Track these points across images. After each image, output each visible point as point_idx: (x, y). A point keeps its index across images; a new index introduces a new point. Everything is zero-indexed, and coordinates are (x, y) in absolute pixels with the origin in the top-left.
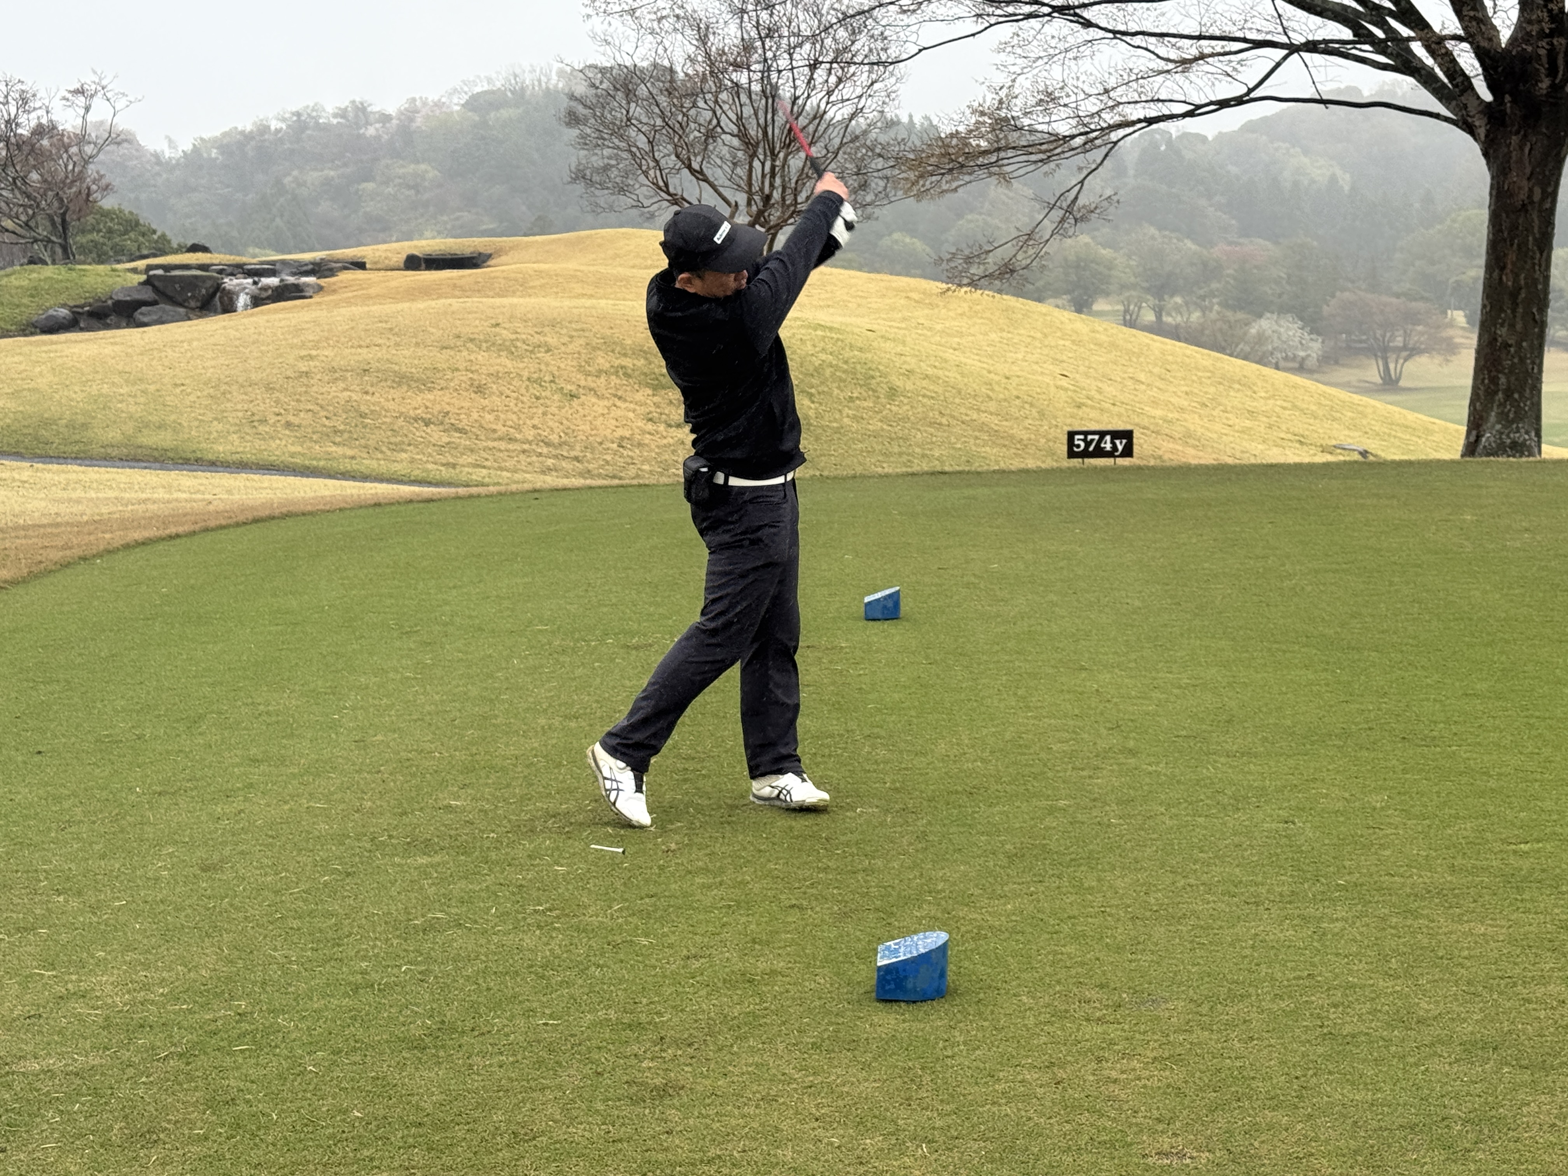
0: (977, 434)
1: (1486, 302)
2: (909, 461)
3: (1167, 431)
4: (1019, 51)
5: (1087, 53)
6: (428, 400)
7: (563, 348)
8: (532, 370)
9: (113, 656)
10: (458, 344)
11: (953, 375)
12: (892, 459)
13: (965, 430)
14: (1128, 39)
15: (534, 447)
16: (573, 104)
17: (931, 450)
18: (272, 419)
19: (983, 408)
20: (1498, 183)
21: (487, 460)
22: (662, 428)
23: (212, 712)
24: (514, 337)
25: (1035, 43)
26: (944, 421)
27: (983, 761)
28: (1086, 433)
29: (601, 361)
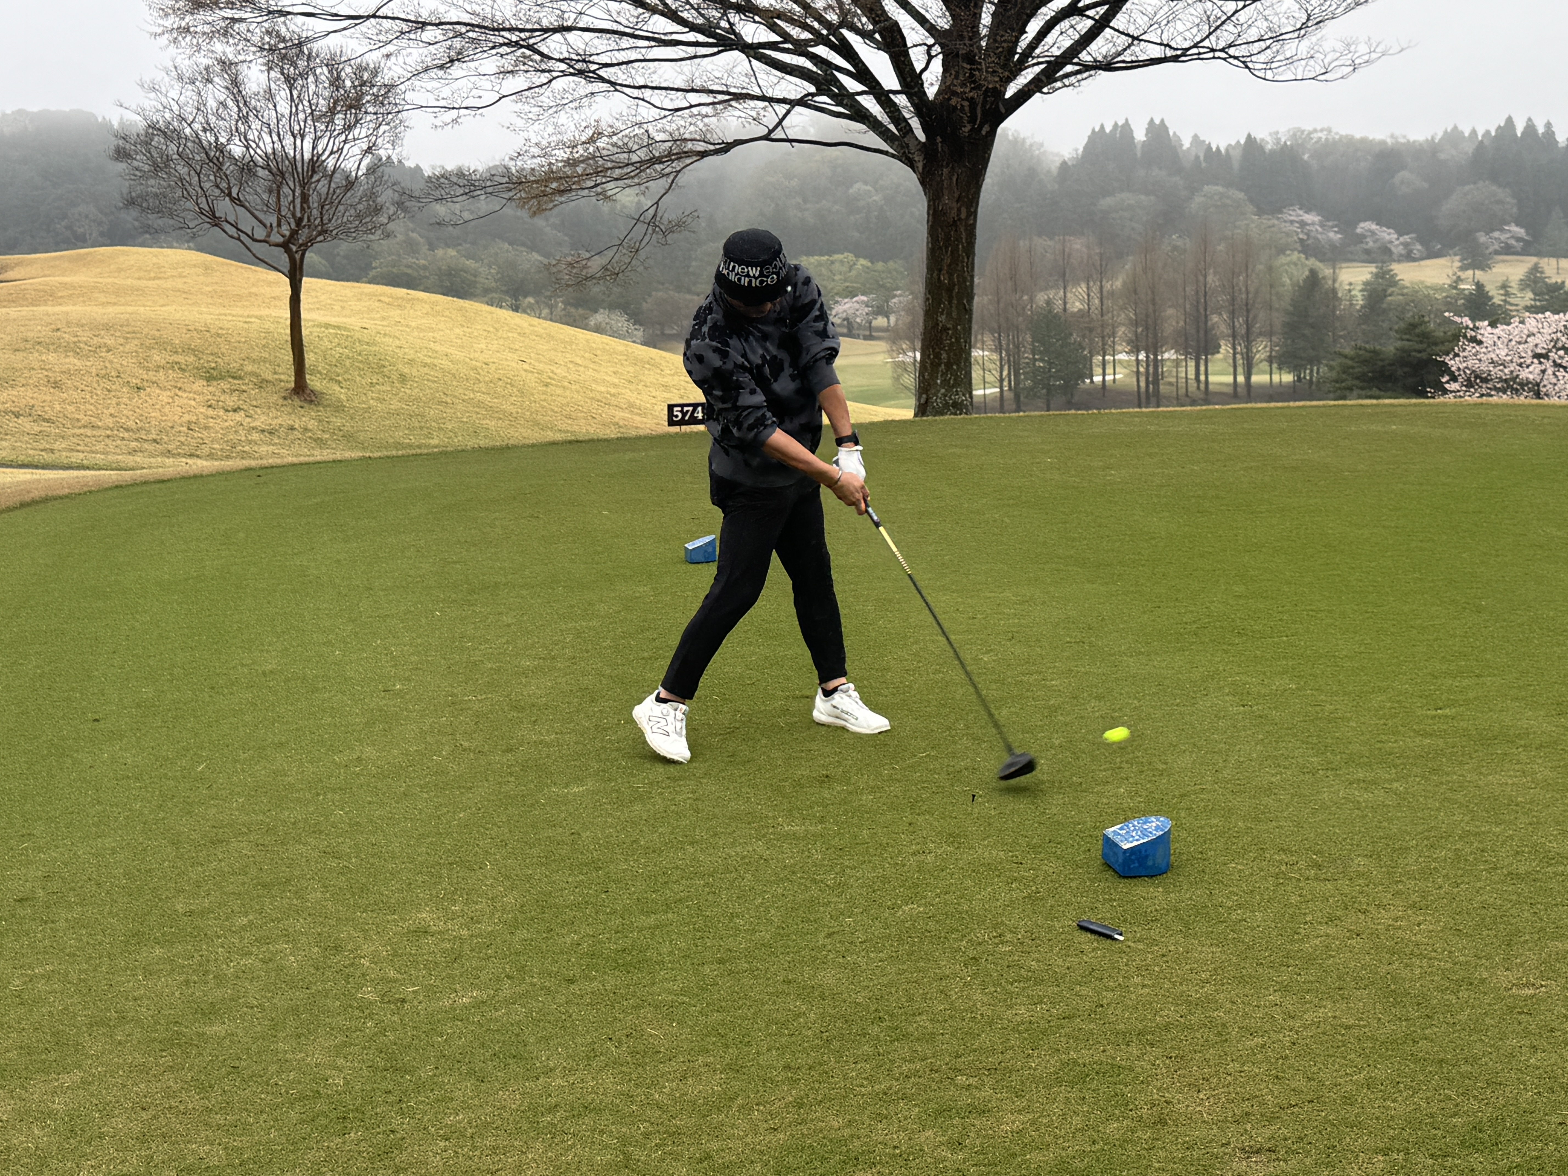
5: (586, 104)
8: (99, 367)
14: (627, 91)
19: (476, 389)
20: (933, 205)
21: (78, 445)
22: (221, 412)
26: (448, 400)
28: (682, 406)
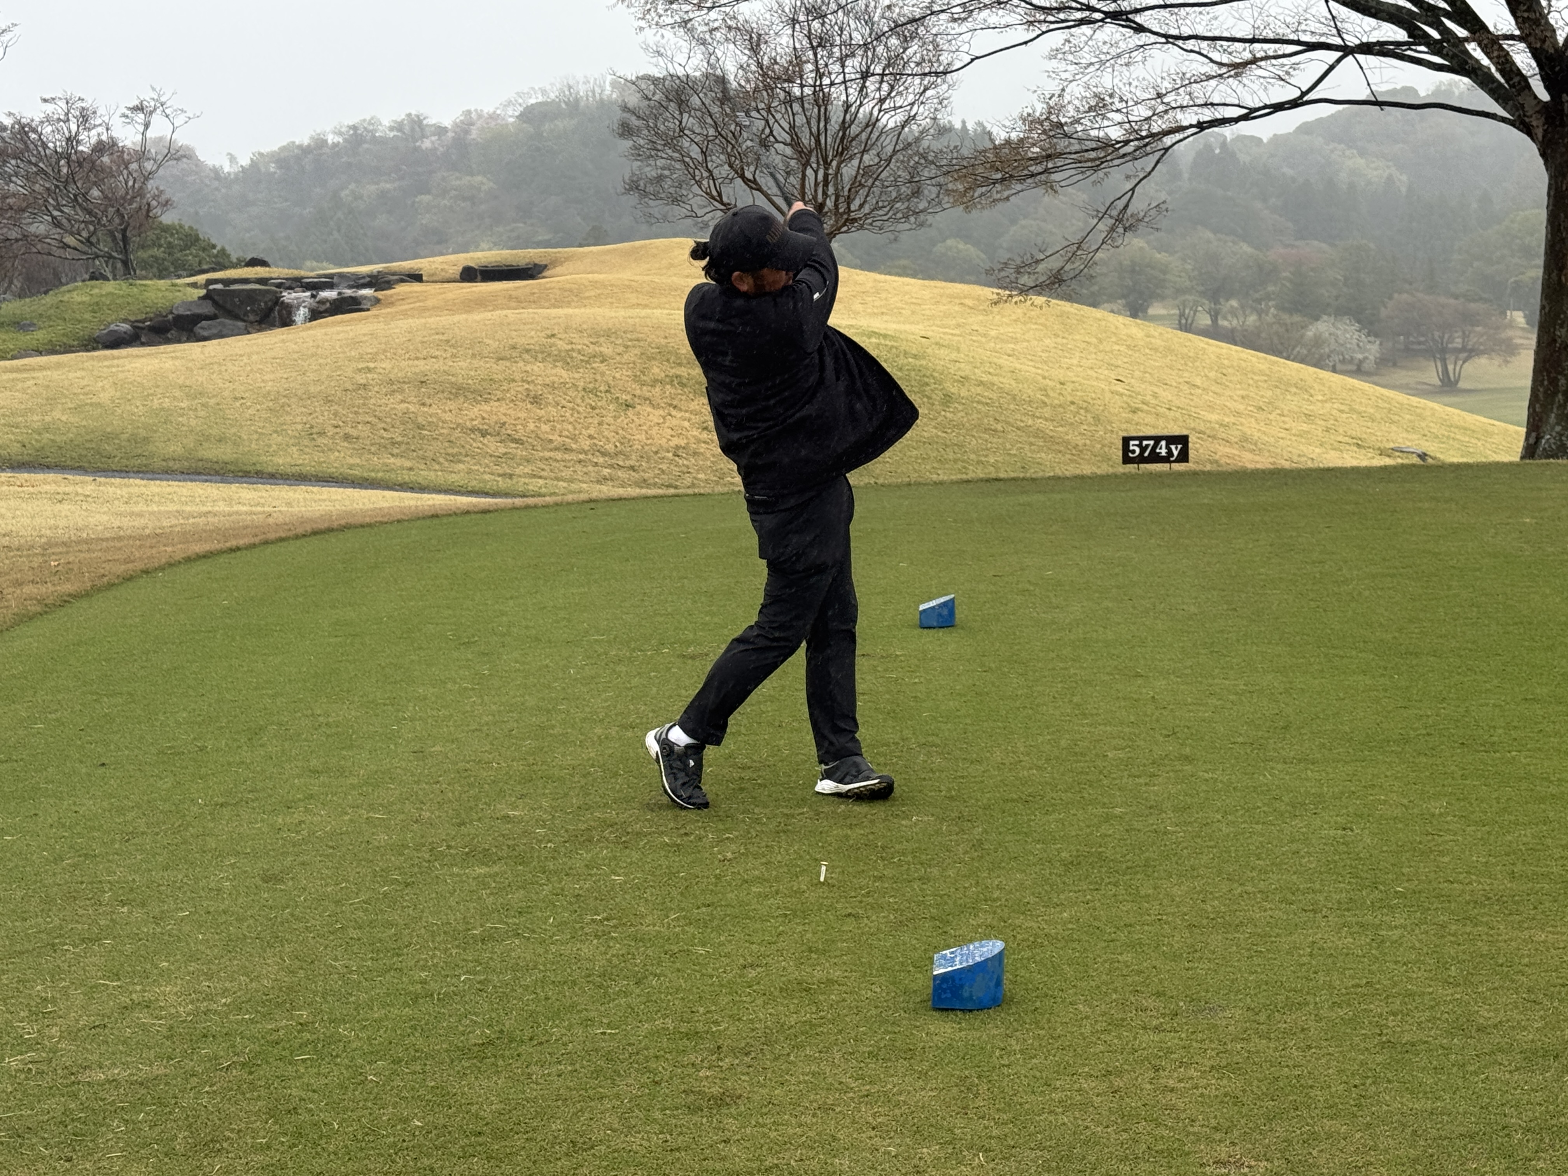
0: (1032, 440)
1: (1545, 303)
2: (965, 468)
3: (1224, 436)
4: (1070, 57)
5: (1139, 58)
6: (486, 412)
7: (618, 358)
8: (588, 380)
9: (175, 668)
10: (514, 355)
11: (1007, 382)
12: (947, 466)
13: (1020, 437)
14: (1180, 43)
15: (590, 456)
16: (625, 115)
17: (986, 456)
18: (331, 431)
19: (1038, 414)
20: (1556, 183)
21: (543, 470)
23: (271, 724)
24: (569, 347)
25: (1086, 49)
26: (999, 427)
27: (1039, 768)
28: (1141, 439)
29: (656, 370)
